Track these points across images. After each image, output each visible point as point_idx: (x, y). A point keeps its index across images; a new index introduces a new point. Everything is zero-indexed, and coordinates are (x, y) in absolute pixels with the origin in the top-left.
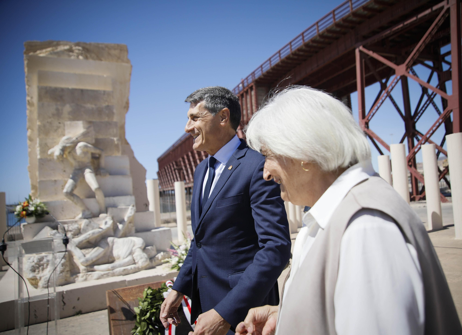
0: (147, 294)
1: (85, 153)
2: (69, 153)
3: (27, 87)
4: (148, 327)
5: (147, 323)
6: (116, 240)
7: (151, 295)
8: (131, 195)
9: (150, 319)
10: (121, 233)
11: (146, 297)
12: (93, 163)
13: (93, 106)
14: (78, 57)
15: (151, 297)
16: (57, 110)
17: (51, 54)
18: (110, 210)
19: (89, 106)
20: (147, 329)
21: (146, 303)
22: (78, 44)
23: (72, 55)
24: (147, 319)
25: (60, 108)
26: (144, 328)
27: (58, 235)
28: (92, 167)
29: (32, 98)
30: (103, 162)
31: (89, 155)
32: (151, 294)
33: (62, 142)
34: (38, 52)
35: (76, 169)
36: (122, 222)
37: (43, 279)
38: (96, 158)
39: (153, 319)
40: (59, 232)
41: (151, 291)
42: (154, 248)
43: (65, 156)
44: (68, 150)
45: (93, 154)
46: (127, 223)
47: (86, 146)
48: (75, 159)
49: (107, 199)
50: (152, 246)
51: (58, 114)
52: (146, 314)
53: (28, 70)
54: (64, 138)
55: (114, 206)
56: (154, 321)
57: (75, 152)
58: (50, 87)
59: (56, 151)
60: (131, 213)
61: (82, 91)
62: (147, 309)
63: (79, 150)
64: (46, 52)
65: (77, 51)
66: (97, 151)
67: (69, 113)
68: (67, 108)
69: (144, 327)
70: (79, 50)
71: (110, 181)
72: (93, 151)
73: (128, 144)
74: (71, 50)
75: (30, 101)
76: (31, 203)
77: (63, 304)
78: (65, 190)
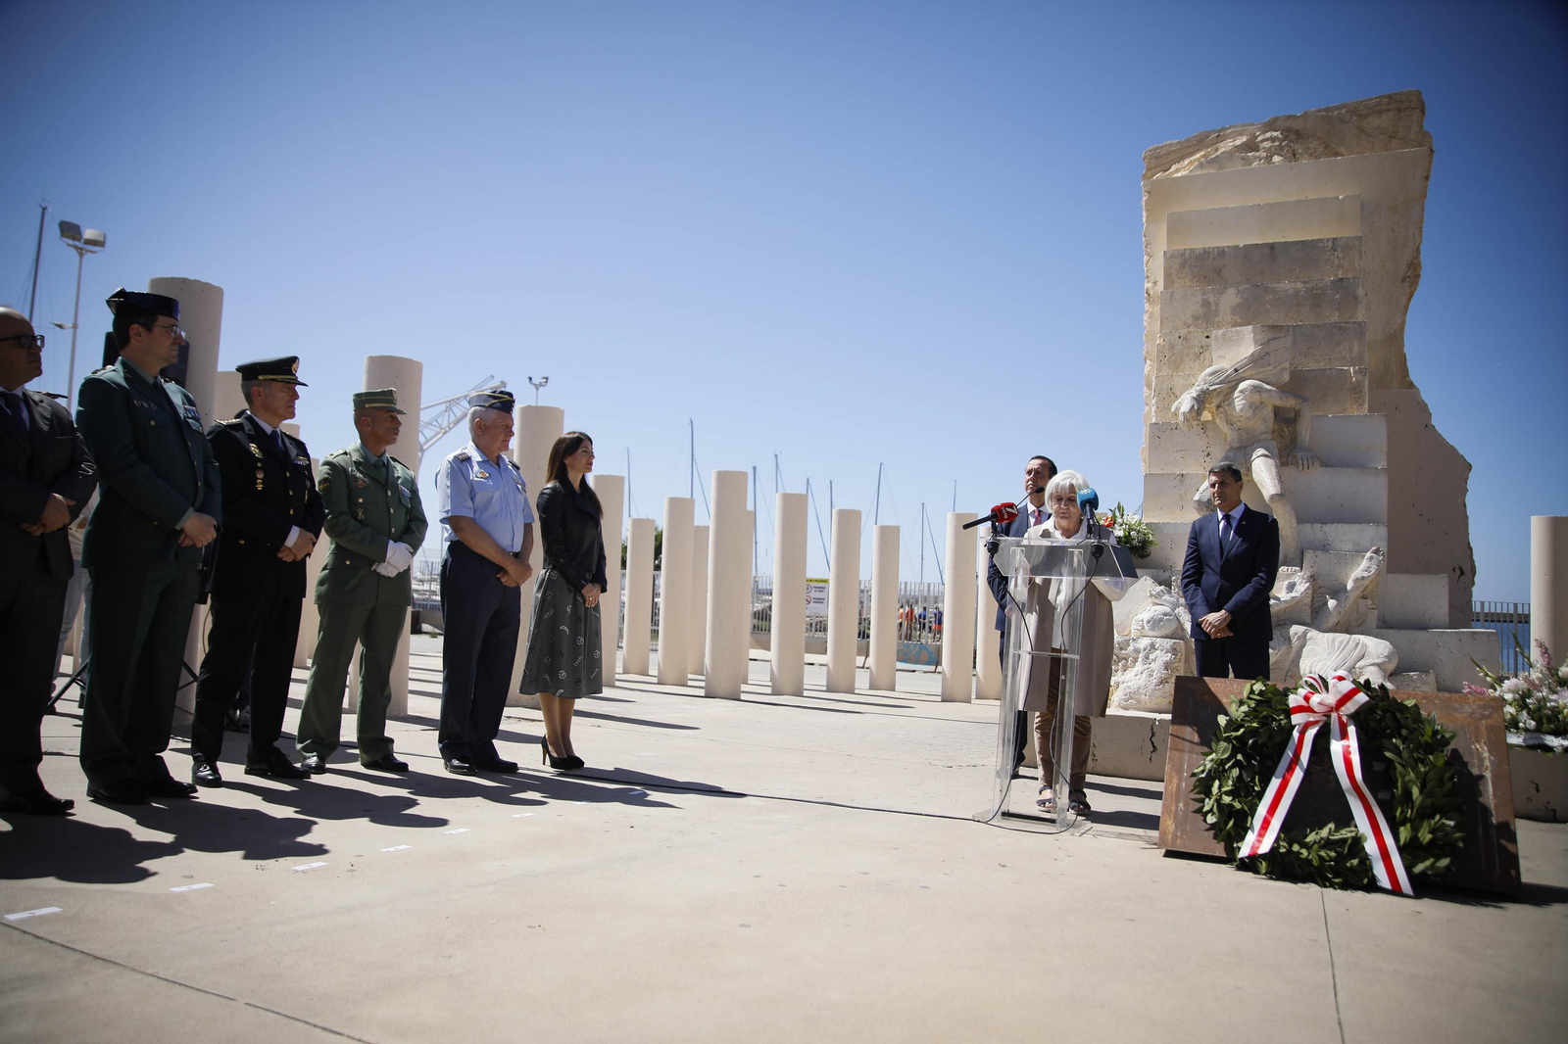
0: (1252, 692)
1: (1254, 407)
2: (1218, 407)
3: (1146, 258)
4: (1233, 755)
5: (1233, 745)
6: (1313, 633)
7: (1259, 695)
8: (1377, 522)
9: (1241, 739)
10: (1333, 620)
11: (1249, 698)
12: (1277, 433)
13: (1299, 285)
14: (1269, 158)
15: (1258, 698)
16: (1206, 304)
17: (1201, 165)
18: (1309, 556)
19: (1286, 286)
20: (1228, 759)
21: (1245, 708)
22: (1270, 126)
23: (1256, 158)
24: (1236, 738)
25: (1211, 300)
26: (1222, 754)
27: (1166, 597)
28: (1274, 445)
29: (1155, 283)
30: (1305, 432)
31: (1269, 413)
32: (1261, 693)
33: (1202, 380)
34: (1174, 168)
35: (1232, 448)
36: (1338, 591)
37: (1121, 686)
38: (1285, 420)
39: (1250, 741)
40: (1169, 593)
41: (1264, 688)
42: (1431, 678)
43: (1206, 416)
44: (1216, 402)
45: (1277, 411)
46: (1352, 597)
47: (1256, 389)
48: (1230, 423)
49: (1307, 527)
50: (1427, 672)
51: (1207, 317)
52: (1237, 730)
53: (1147, 217)
54: (1209, 370)
55: (1324, 547)
56: (1250, 748)
57: (1231, 404)
58: (1192, 250)
59: (1185, 403)
60: (1367, 569)
61: (1272, 246)
62: (1242, 720)
63: (1239, 402)
64: (1190, 163)
65: (1267, 144)
66: (1290, 403)
67: (1234, 311)
68: (1231, 298)
69: (1224, 752)
70: (1273, 139)
71: (1320, 482)
72: (1278, 403)
73: (1411, 385)
74: (1251, 146)
75: (1151, 293)
76: (1119, 520)
77: (1151, 749)
78: (1196, 498)
